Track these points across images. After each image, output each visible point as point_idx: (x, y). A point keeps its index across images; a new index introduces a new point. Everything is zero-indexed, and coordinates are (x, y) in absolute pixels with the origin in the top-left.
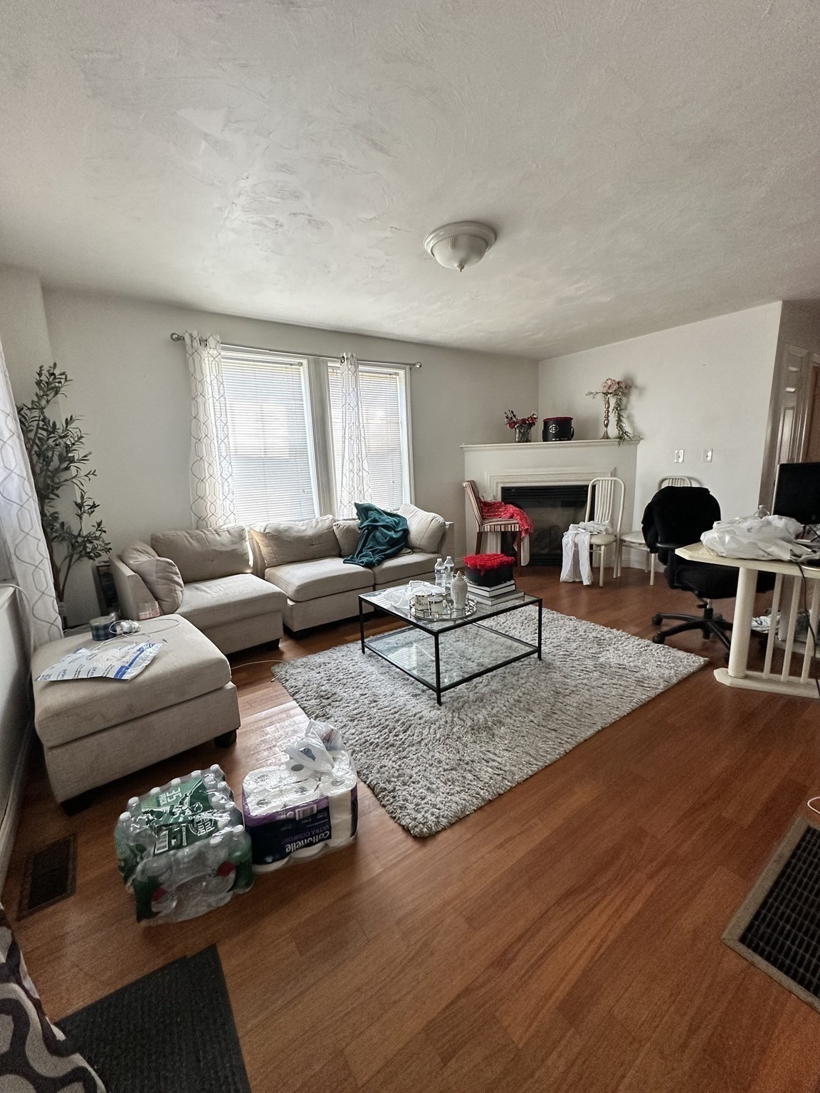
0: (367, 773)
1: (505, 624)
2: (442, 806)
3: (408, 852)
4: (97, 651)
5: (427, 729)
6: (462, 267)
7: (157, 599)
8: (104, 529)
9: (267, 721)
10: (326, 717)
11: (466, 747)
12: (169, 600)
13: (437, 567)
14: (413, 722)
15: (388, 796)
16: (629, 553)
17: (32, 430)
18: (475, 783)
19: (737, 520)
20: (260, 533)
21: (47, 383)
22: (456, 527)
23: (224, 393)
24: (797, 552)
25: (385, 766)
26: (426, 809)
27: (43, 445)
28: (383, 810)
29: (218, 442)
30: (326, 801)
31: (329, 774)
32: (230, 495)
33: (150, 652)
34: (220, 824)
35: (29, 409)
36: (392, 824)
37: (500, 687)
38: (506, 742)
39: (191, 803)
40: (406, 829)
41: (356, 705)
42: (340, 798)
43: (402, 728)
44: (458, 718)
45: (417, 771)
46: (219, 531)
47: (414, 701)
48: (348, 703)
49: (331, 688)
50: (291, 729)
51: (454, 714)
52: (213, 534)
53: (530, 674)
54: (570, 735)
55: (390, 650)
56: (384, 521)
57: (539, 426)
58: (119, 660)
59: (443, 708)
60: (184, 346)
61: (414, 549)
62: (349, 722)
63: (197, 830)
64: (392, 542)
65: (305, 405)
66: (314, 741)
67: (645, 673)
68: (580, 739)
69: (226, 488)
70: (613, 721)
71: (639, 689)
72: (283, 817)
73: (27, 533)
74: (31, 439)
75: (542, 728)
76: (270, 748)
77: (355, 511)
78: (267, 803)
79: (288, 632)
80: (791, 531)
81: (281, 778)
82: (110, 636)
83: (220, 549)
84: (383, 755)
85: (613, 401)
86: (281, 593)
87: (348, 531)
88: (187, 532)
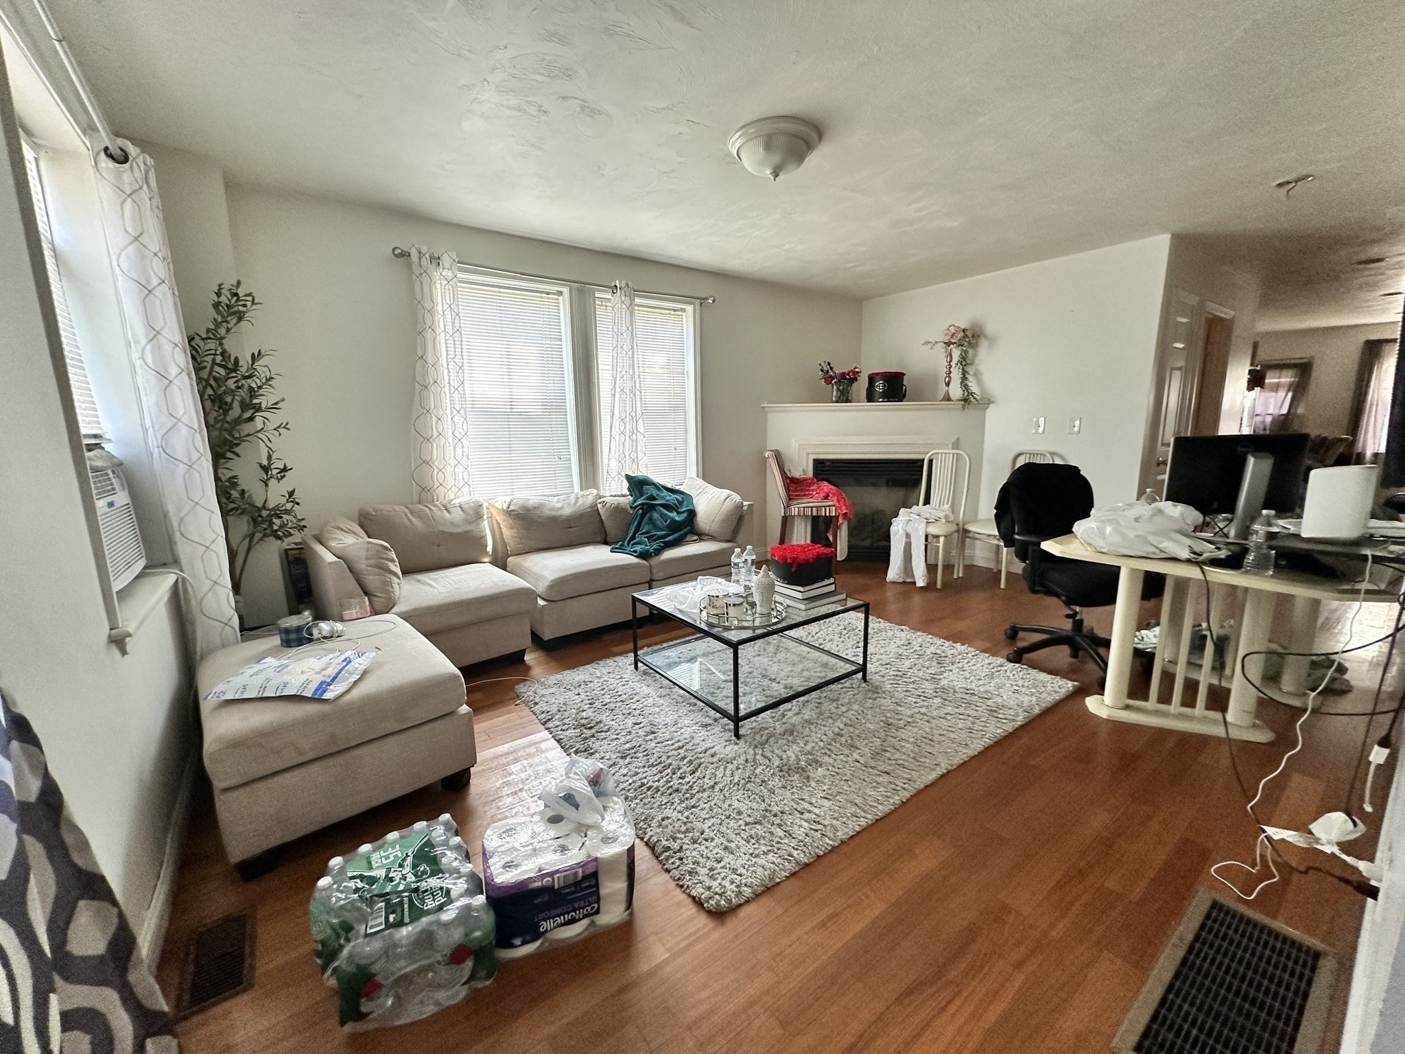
0: (645, 826)
1: (819, 635)
2: (744, 871)
3: (701, 933)
4: (287, 661)
5: (722, 769)
6: (776, 174)
7: (366, 593)
8: (297, 500)
9: (511, 757)
10: (589, 752)
11: (774, 793)
12: (383, 595)
13: (734, 559)
14: (703, 760)
15: (672, 857)
16: (973, 547)
17: (205, 368)
18: (787, 842)
19: (1121, 507)
20: (503, 510)
21: (227, 306)
22: (756, 509)
23: (460, 327)
24: (1197, 550)
25: (668, 818)
26: (724, 874)
27: (220, 387)
28: (666, 876)
29: (450, 390)
30: (594, 863)
31: (597, 827)
32: (465, 458)
33: (360, 664)
34: (453, 894)
35: (203, 339)
36: (679, 895)
37: (815, 716)
38: (825, 788)
39: (415, 866)
40: (698, 902)
41: (628, 737)
42: (614, 860)
43: (690, 768)
44: (762, 755)
45: (710, 824)
46: (448, 506)
47: (703, 733)
48: (618, 734)
49: (595, 714)
50: (543, 767)
51: (757, 751)
52: (441, 510)
53: (852, 700)
54: (906, 779)
55: (670, 666)
56: (663, 498)
57: (863, 383)
58: (318, 673)
59: (742, 742)
60: (409, 265)
61: (701, 536)
62: (619, 760)
63: (423, 901)
64: (674, 527)
65: (564, 347)
66: (578, 784)
67: (999, 700)
68: (919, 785)
69: (459, 451)
70: (962, 762)
71: (993, 721)
72: (538, 884)
73: (197, 503)
74: (203, 379)
75: (871, 770)
76: (516, 793)
77: (626, 484)
78: (517, 866)
79: (538, 642)
80: (1189, 521)
81: (534, 833)
82: (304, 642)
83: (450, 531)
84: (666, 804)
85: (956, 353)
86: (530, 589)
87: (617, 510)
88: (407, 507)
